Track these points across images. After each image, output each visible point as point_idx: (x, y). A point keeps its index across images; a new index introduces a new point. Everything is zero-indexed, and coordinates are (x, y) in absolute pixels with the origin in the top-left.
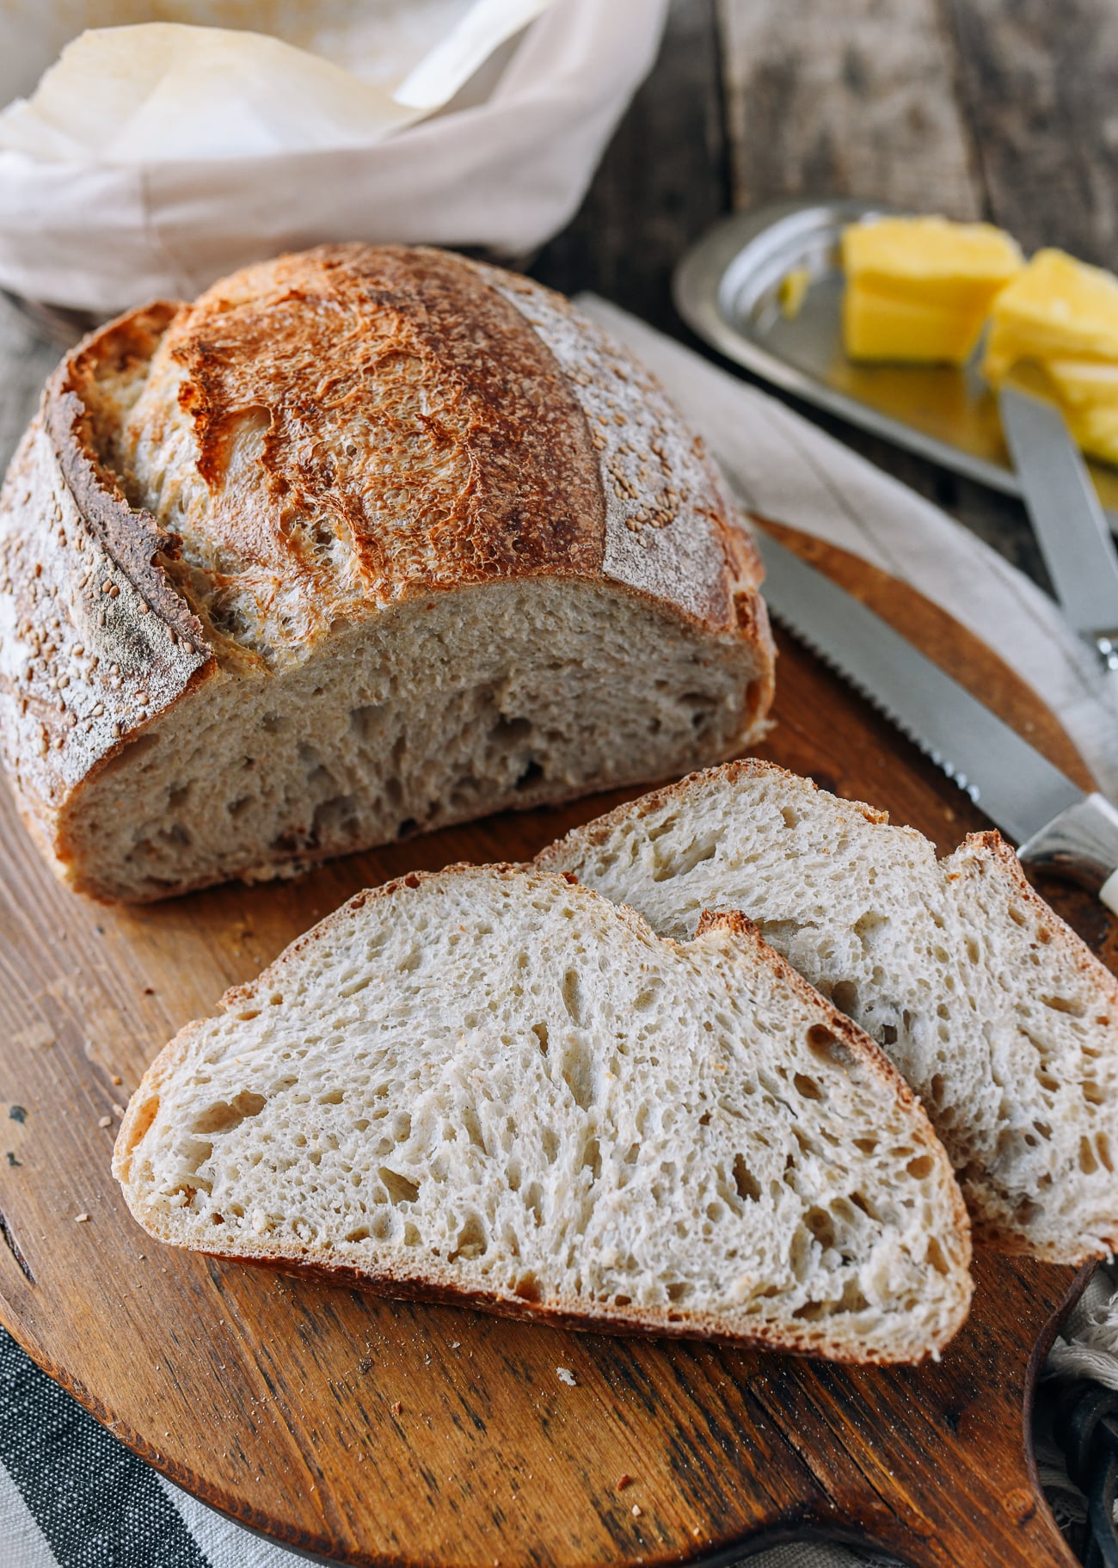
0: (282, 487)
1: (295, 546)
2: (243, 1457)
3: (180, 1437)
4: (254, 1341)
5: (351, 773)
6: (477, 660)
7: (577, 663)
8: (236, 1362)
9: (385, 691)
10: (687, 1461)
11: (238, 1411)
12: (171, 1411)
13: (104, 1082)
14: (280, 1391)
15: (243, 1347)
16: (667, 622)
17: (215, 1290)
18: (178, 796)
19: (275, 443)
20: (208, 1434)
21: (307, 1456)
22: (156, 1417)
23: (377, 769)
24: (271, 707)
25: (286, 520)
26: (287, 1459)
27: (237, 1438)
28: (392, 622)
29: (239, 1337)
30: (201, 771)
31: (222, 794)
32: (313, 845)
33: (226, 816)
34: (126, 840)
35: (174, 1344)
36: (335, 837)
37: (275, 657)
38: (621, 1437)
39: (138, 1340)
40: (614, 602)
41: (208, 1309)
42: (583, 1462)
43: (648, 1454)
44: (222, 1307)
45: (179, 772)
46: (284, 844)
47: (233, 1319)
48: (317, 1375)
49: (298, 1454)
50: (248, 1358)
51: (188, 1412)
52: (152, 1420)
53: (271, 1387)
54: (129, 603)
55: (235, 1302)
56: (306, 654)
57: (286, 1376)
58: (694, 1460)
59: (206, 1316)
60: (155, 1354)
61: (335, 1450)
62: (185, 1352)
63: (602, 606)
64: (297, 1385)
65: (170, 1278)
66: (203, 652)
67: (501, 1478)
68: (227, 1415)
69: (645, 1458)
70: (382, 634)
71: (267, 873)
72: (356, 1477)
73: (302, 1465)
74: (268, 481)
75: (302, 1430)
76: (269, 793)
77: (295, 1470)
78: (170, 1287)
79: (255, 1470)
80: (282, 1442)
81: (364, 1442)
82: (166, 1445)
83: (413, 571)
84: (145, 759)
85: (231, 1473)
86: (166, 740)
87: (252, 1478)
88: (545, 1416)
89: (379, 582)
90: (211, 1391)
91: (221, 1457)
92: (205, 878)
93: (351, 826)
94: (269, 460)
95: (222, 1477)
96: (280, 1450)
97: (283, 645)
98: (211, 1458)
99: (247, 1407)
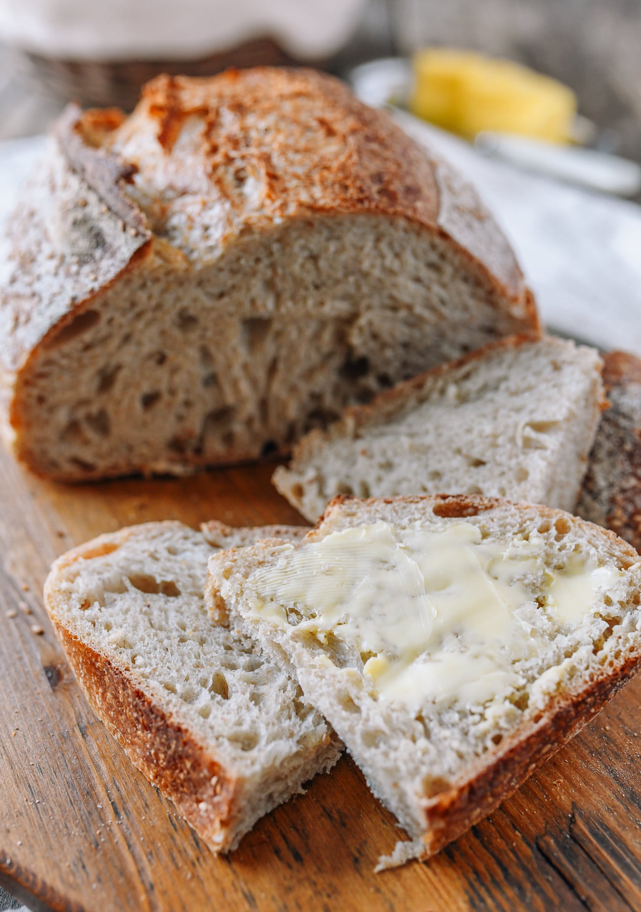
0: (214, 150)
1: (219, 182)
2: (84, 867)
3: (31, 846)
4: (107, 777)
5: (235, 384)
6: (340, 290)
7: (410, 308)
8: (90, 793)
9: (270, 304)
10: (482, 900)
11: (86, 830)
12: (27, 825)
13: (15, 588)
14: (123, 815)
15: (96, 781)
16: (478, 283)
17: (80, 737)
18: (107, 380)
19: (212, 127)
20: (56, 846)
21: (140, 872)
22: (13, 829)
23: (254, 382)
24: (186, 302)
25: (215, 167)
26: (123, 872)
27: (80, 852)
28: (283, 236)
29: (95, 774)
30: (127, 356)
31: (138, 386)
32: (199, 451)
33: (138, 406)
34: (62, 417)
35: (38, 774)
36: (215, 447)
37: (195, 255)
38: (423, 877)
39: (8, 768)
40: (442, 256)
41: (72, 750)
42: (389, 895)
43: (449, 893)
44: (84, 749)
45: (111, 355)
46: (177, 445)
47: (92, 759)
48: (157, 806)
49: (132, 868)
50: (100, 789)
51: (41, 827)
52: (8, 831)
53: (117, 813)
54: (95, 209)
55: (95, 746)
56: (218, 253)
57: (130, 806)
58: (489, 901)
59: (69, 755)
60: (19, 780)
61: (166, 867)
62: (46, 780)
63: (433, 257)
64: (139, 814)
65: (43, 725)
66: (144, 235)
67: (315, 902)
68: (75, 831)
69: (445, 896)
70: (275, 247)
71: (162, 466)
72: (183, 892)
73: (136, 879)
74: (206, 147)
75: (138, 849)
76: (172, 392)
77: (129, 882)
78: (43, 731)
79: (93, 877)
80: (121, 859)
81: (193, 864)
82: (17, 852)
83: (304, 197)
84: (88, 336)
85: (71, 879)
86: (105, 317)
87: (90, 884)
88: (357, 855)
89: (278, 203)
90: (63, 812)
91: (64, 866)
92: (115, 467)
93: (229, 439)
94: (208, 134)
95: (63, 881)
96: (117, 863)
97: (202, 245)
98: (56, 865)
99: (93, 829)
